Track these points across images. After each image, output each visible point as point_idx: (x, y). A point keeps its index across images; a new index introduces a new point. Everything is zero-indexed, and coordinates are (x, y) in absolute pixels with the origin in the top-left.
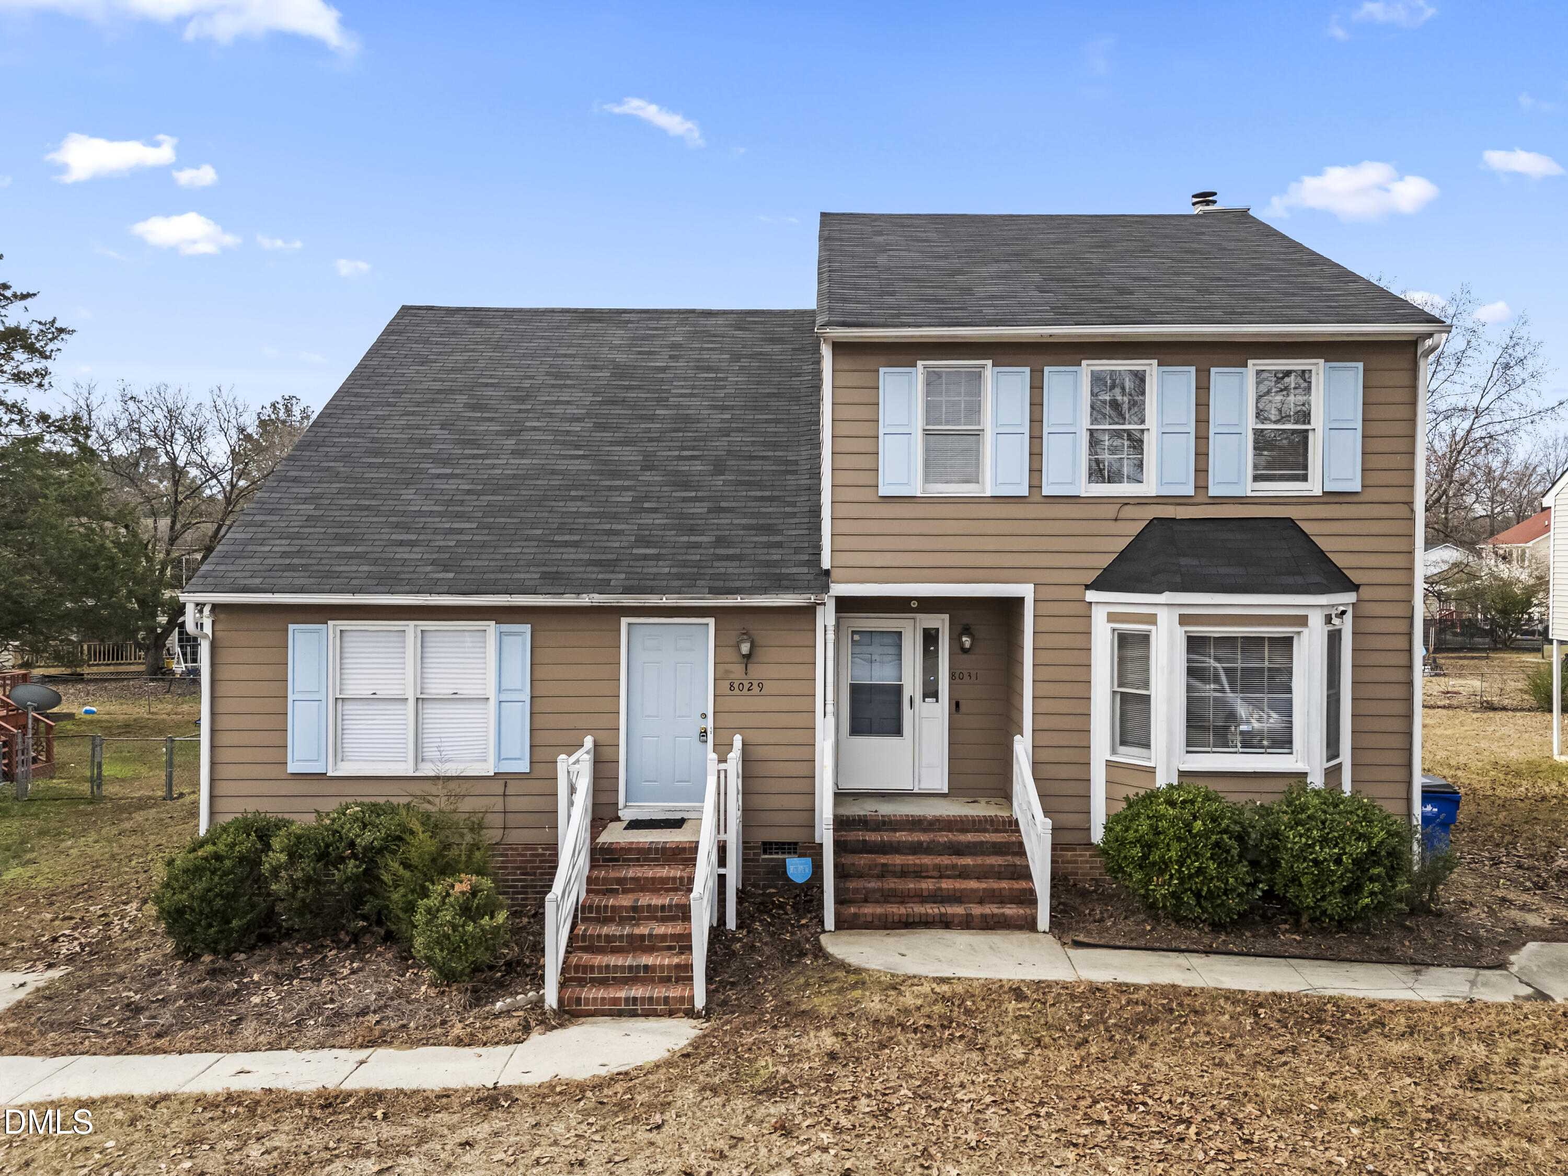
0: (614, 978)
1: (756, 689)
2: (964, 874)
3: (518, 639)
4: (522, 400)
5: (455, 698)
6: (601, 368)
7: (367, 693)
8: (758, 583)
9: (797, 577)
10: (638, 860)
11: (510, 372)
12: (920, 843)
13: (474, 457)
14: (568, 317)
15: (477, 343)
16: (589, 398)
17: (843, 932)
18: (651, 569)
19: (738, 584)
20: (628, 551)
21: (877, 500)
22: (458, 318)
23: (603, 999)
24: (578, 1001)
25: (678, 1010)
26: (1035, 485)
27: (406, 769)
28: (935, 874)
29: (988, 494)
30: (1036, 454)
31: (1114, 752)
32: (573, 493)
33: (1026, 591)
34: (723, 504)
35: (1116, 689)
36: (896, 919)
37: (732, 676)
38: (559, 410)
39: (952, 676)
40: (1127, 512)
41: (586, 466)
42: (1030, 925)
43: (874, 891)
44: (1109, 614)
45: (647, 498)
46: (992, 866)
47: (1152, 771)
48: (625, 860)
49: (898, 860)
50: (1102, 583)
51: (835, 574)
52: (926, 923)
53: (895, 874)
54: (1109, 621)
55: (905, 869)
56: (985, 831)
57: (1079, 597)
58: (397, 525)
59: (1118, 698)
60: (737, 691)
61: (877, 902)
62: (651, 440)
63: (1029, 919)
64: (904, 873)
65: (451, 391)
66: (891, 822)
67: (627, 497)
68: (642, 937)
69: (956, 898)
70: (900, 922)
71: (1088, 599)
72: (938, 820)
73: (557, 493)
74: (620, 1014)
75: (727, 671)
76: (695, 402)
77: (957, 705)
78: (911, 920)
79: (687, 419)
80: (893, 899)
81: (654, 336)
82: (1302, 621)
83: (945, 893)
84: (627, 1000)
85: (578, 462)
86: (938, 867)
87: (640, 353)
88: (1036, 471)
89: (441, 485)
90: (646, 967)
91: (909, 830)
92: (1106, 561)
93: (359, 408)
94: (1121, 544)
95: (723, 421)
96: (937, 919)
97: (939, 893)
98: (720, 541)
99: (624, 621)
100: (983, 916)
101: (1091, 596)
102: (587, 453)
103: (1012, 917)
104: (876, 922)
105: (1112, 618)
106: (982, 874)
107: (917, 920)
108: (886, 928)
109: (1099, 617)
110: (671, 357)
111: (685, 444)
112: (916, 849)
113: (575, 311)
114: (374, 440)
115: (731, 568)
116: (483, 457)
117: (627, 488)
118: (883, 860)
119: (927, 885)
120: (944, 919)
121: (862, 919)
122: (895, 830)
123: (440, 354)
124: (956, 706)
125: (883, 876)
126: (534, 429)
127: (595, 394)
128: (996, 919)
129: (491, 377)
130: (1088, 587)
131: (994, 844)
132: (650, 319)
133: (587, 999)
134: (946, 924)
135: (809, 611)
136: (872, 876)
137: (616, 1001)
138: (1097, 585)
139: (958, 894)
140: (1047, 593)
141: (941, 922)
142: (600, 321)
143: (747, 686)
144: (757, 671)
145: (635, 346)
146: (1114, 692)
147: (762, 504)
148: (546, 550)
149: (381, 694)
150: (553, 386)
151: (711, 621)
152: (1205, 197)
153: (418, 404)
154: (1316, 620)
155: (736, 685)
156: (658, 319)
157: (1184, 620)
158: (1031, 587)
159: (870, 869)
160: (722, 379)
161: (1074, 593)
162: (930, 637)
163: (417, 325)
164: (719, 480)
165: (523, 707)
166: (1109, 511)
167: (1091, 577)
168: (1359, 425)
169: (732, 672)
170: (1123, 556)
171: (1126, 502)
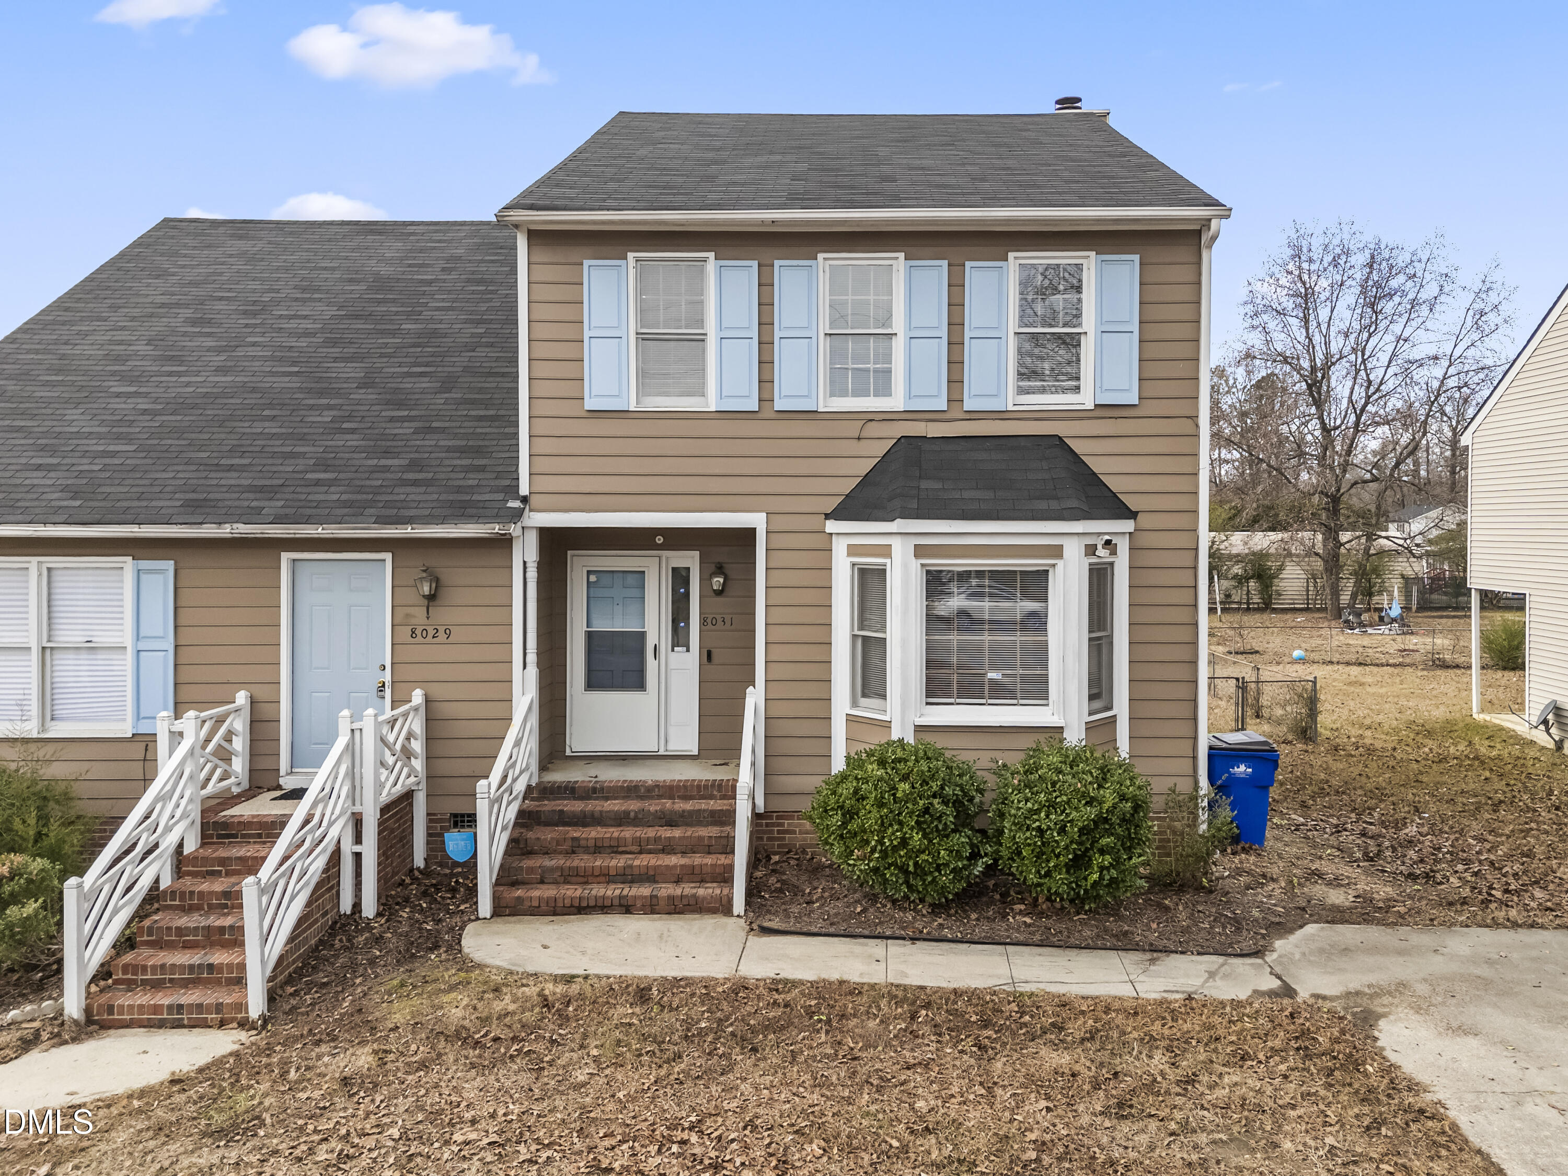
0: (171, 980)
1: (442, 636)
2: (668, 848)
3: (160, 577)
4: (255, 314)
5: (91, 648)
6: (358, 281)
8: (436, 512)
9: (487, 504)
10: (260, 836)
11: (253, 285)
12: (627, 813)
13: (170, 374)
14: (347, 228)
15: (231, 256)
16: (333, 311)
17: (499, 919)
18: (319, 496)
19: (412, 513)
20: (301, 476)
21: (583, 414)
22: (221, 230)
23: (141, 1007)
24: (110, 1009)
25: (233, 1020)
26: (765, 399)
27: (31, 729)
28: (635, 848)
29: (713, 408)
30: (765, 362)
31: (854, 704)
32: (266, 413)
33: (757, 520)
34: (434, 425)
35: (857, 632)
36: (568, 902)
37: (413, 621)
38: (293, 324)
39: (703, 622)
40: (873, 429)
41: (295, 383)
42: (725, 908)
43: (552, 870)
44: (850, 546)
45: (350, 418)
46: (701, 838)
47: (887, 725)
48: (244, 836)
49: (594, 833)
50: (845, 510)
51: (534, 500)
52: (602, 907)
53: (587, 850)
54: (849, 555)
55: (599, 844)
56: (711, 797)
57: (816, 528)
58: (43, 448)
59: (859, 642)
60: (419, 639)
61: (556, 882)
62: (382, 355)
63: (724, 901)
64: (597, 849)
65: (178, 305)
66: (602, 789)
67: (327, 417)
68: (222, 930)
69: (649, 877)
70: (572, 906)
71: (828, 530)
72: (658, 786)
73: (247, 412)
74: (161, 1025)
75: (408, 616)
76: (451, 315)
77: (709, 654)
78: (584, 904)
79: (434, 333)
80: (574, 879)
81: (435, 248)
82: (1057, 552)
83: (636, 872)
84: (170, 1007)
85: (287, 379)
86: (638, 841)
87: (410, 266)
88: (765, 381)
89: (116, 404)
90: (211, 967)
91: (624, 798)
92: (848, 485)
93: (64, 323)
94: (865, 466)
95: (473, 335)
96: (616, 902)
97: (628, 872)
98: (415, 465)
99: (286, 556)
100: (671, 898)
101: (832, 526)
102: (303, 369)
103: (704, 898)
104: (544, 908)
105: (853, 550)
106: (689, 848)
107: (592, 903)
108: (555, 914)
109: (840, 550)
110: (443, 269)
111: (419, 360)
112: (622, 820)
113: (357, 223)
114: (63, 357)
115: (415, 494)
116: (179, 374)
117: (329, 407)
118: (576, 833)
119: (618, 862)
120: (624, 902)
121: (527, 904)
122: (607, 799)
123: (184, 267)
124: (708, 656)
125: (574, 852)
126: (254, 344)
127: (340, 308)
128: (685, 902)
129: (230, 290)
130: (828, 516)
131: (713, 813)
132: (436, 231)
133: (121, 1007)
134: (626, 908)
135: (504, 543)
136: (560, 853)
137: (156, 1009)
138: (837, 514)
139: (651, 873)
140: (781, 523)
141: (620, 905)
142: (380, 233)
143: (431, 633)
144: (444, 615)
145: (407, 258)
146: (854, 637)
147: (481, 424)
148: (204, 474)
150: (296, 299)
151: (388, 556)
152: (1069, 102)
153: (133, 319)
154: (1073, 551)
155: (418, 632)
156: (445, 232)
157: (920, 551)
158: (763, 516)
159: (558, 844)
160: (491, 292)
161: (813, 522)
162: (680, 577)
163: (172, 237)
164: (440, 399)
165: (165, 657)
166: (853, 428)
167: (831, 504)
168: (1135, 328)
169: (414, 616)
170: (867, 480)
171: (870, 418)
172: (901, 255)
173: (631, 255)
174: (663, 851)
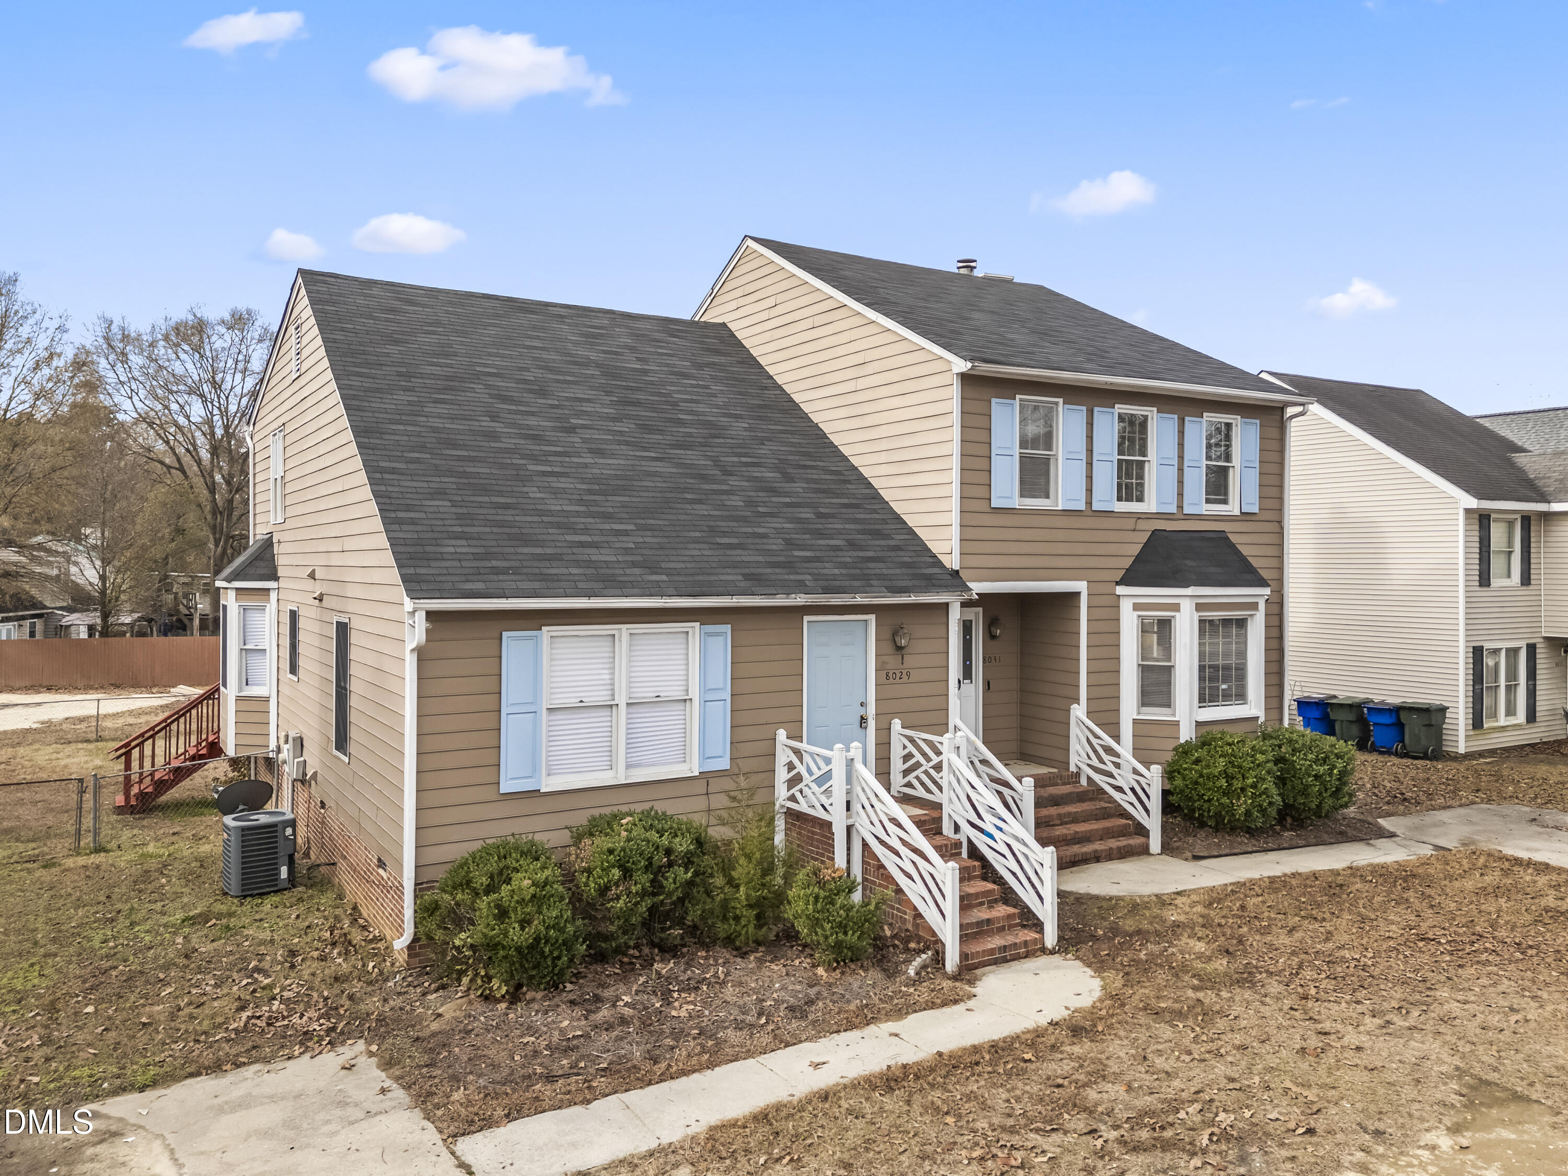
1: (904, 678)
2: (1075, 819)
3: (721, 639)
5: (660, 701)
7: (573, 701)
13: (557, 454)
18: (824, 570)
20: (790, 554)
21: (989, 510)
26: (1089, 503)
27: (618, 777)
29: (1060, 508)
30: (1089, 477)
31: (1139, 713)
32: (687, 496)
33: (1081, 586)
34: (822, 510)
35: (1143, 662)
37: (888, 667)
40: (1142, 525)
44: (1134, 604)
45: (754, 503)
47: (1177, 724)
50: (1129, 579)
51: (960, 573)
54: (1134, 610)
57: (1112, 592)
58: (558, 526)
59: (1145, 670)
60: (891, 680)
63: (1144, 846)
67: (738, 501)
69: (1085, 838)
71: (1117, 593)
73: (673, 495)
75: (883, 663)
77: (989, 683)
82: (1256, 606)
85: (659, 464)
88: (1089, 490)
89: (555, 483)
92: (1128, 562)
94: (1136, 549)
98: (852, 545)
99: (806, 618)
101: (1120, 590)
105: (1136, 607)
109: (1126, 607)
115: (884, 569)
116: (564, 454)
117: (729, 493)
124: (987, 685)
130: (1117, 583)
131: (1078, 794)
135: (944, 608)
138: (1124, 582)
140: (1096, 588)
143: (898, 675)
144: (910, 661)
146: (1139, 665)
147: (851, 510)
148: (722, 552)
149: (589, 701)
151: (872, 618)
155: (890, 675)
157: (1199, 607)
158: (1085, 583)
161: (1109, 588)
162: (966, 627)
164: (797, 487)
165: (725, 705)
166: (1130, 523)
167: (1119, 575)
168: (1257, 465)
169: (888, 663)
170: (1139, 559)
171: (1139, 516)
172: (1155, 409)
173: (1018, 397)
174: (1072, 822)
